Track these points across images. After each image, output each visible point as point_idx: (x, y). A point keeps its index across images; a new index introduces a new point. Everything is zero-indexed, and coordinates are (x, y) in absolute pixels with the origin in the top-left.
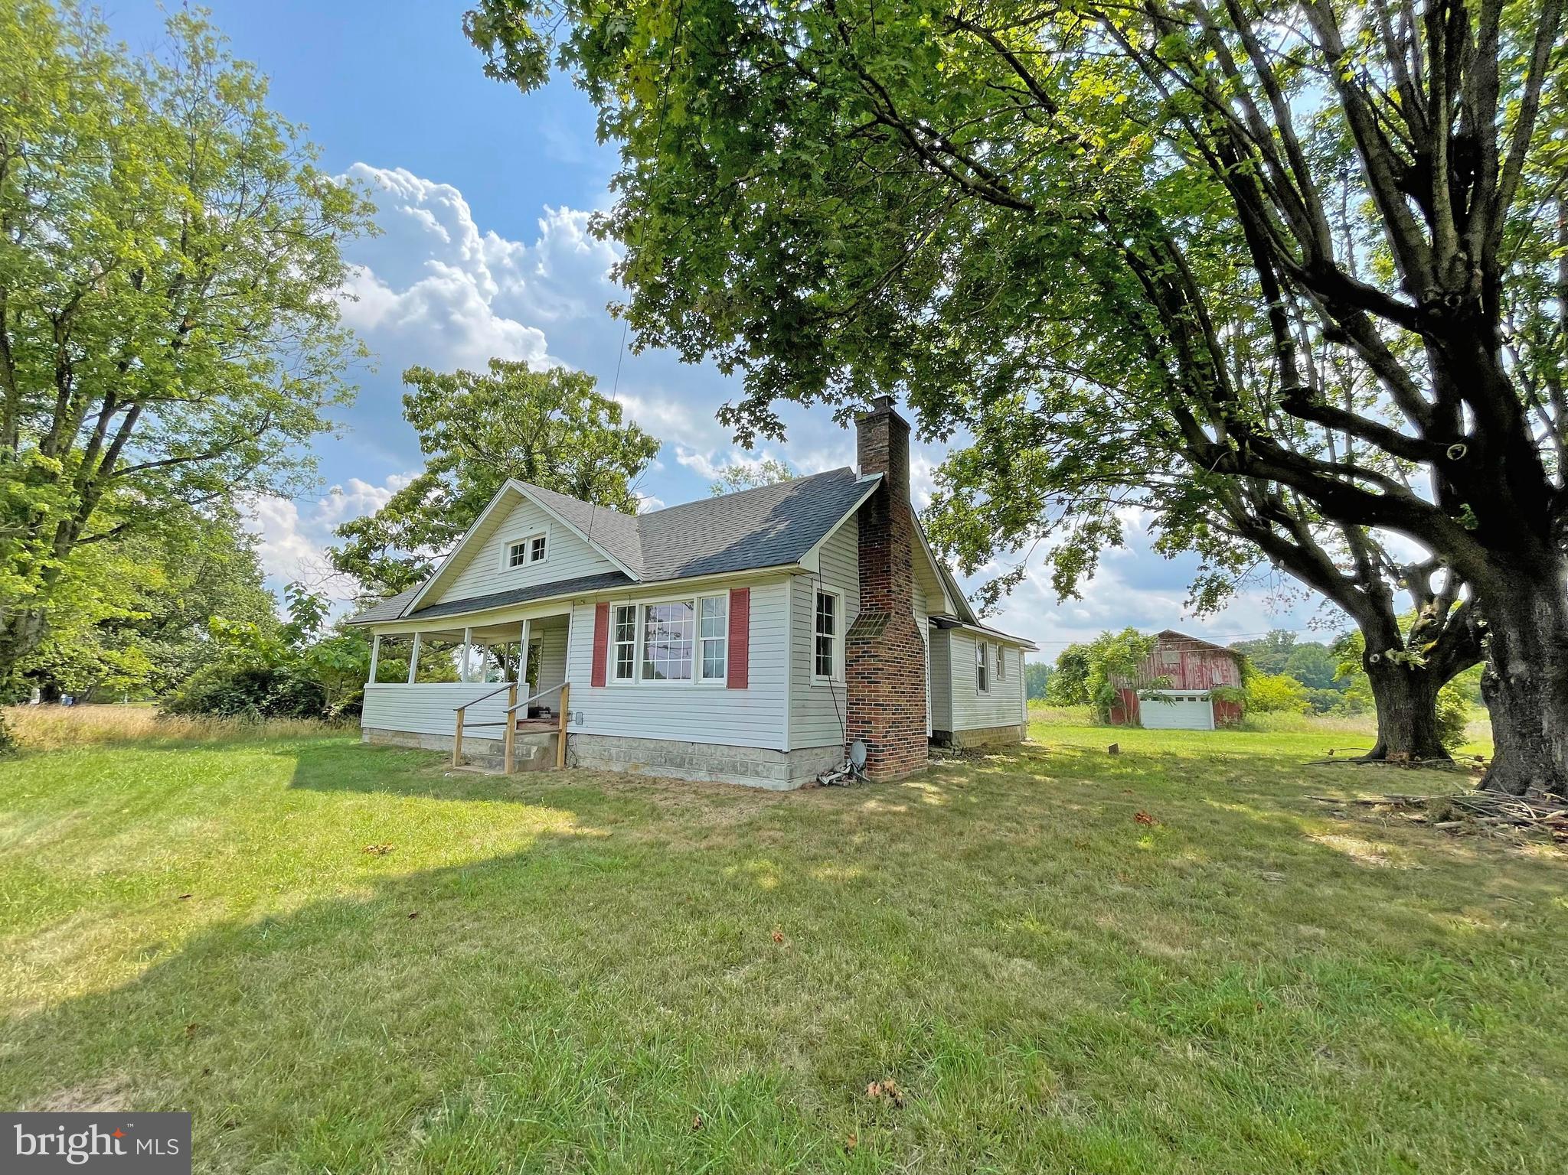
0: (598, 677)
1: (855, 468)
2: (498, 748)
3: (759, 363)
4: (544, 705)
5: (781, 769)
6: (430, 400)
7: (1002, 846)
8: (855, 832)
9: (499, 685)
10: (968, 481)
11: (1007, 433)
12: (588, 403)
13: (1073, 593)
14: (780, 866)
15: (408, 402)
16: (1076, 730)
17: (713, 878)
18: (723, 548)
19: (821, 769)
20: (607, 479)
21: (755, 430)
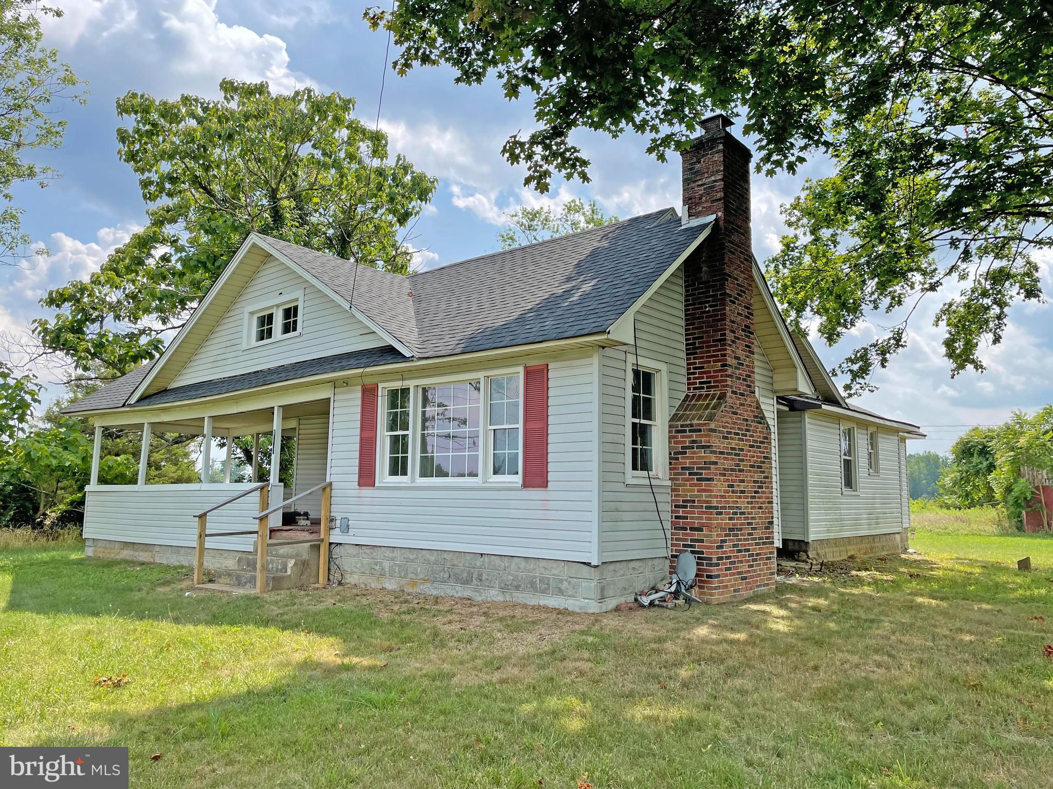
0: (366, 476)
1: (680, 209)
2: (247, 560)
3: (553, 85)
4: (301, 509)
5: (589, 584)
6: (150, 134)
7: (868, 684)
8: (681, 664)
9: (246, 486)
10: (828, 221)
11: (883, 155)
12: (344, 133)
13: (973, 361)
14: (588, 704)
15: (123, 137)
16: (978, 539)
17: (507, 717)
18: (515, 315)
19: (639, 588)
20: (371, 228)
21: (551, 168)
